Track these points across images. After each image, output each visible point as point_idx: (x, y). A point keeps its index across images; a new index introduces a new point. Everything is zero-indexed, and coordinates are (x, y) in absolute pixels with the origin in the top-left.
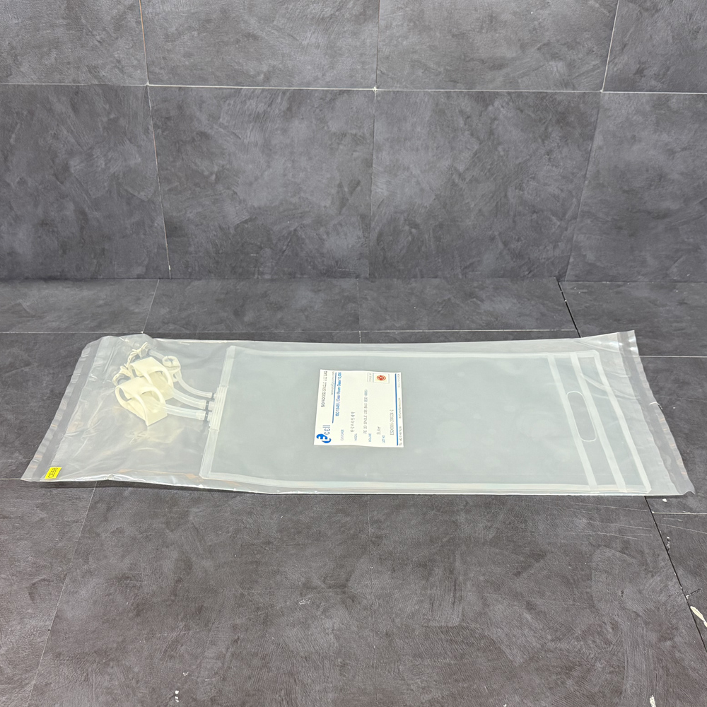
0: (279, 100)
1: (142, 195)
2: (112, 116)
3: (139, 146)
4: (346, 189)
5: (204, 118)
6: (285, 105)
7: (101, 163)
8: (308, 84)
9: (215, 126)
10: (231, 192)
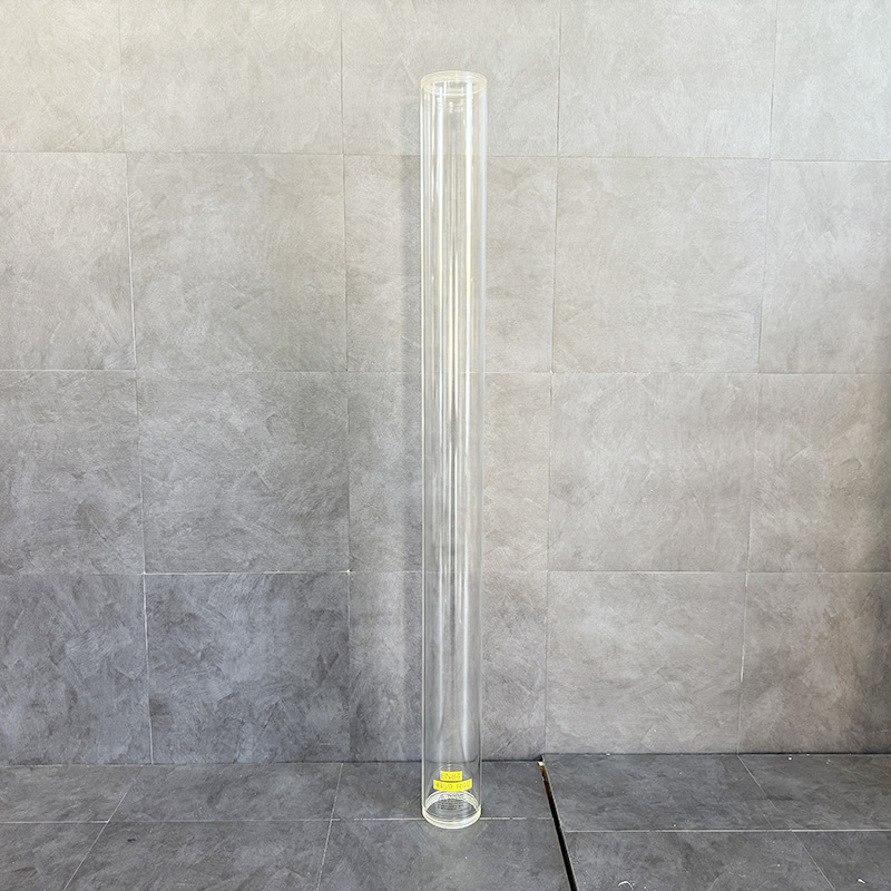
0: (262, 583)
1: (131, 674)
2: (109, 602)
3: (132, 629)
4: (325, 662)
5: (193, 601)
6: (267, 587)
7: (95, 645)
8: (289, 569)
9: (204, 608)
10: (215, 669)
